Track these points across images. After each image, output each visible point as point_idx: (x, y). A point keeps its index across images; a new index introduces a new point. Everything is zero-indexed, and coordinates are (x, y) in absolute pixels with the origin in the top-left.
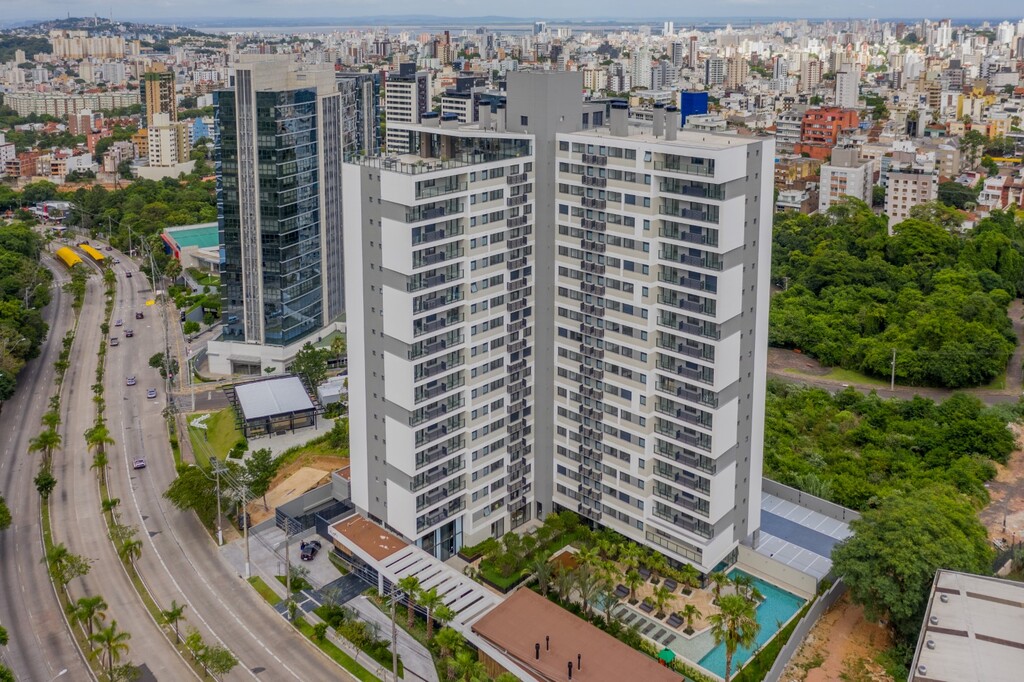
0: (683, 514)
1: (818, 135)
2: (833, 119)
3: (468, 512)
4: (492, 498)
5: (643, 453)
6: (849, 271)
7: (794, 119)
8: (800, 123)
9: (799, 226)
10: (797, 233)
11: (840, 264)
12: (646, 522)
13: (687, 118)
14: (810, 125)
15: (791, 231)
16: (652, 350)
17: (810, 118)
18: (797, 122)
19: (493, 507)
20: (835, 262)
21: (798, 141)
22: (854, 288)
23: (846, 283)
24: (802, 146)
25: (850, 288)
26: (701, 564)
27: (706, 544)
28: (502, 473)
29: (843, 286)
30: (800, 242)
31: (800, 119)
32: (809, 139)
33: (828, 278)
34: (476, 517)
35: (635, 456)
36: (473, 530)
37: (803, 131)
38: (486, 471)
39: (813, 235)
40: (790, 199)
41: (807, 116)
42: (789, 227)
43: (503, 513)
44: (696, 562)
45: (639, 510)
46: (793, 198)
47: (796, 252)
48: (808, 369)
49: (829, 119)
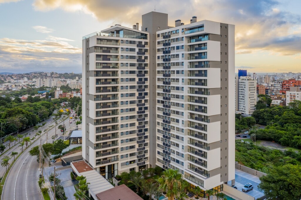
0: (199, 168)
1: (288, 87)
2: (293, 82)
3: (120, 162)
4: (130, 159)
5: (183, 143)
6: (294, 119)
7: (279, 83)
8: (282, 84)
9: (278, 109)
10: (278, 111)
11: (291, 117)
12: (185, 171)
13: (240, 77)
14: (285, 85)
15: (276, 111)
16: (186, 103)
17: (285, 82)
18: (280, 84)
19: (131, 162)
20: (289, 116)
21: (281, 89)
22: (296, 124)
23: (293, 123)
24: (282, 91)
25: (295, 124)
26: (203, 187)
27: (205, 179)
28: (135, 151)
29: (292, 123)
30: (278, 113)
31: (281, 83)
32: (285, 89)
33: (286, 121)
34: (122, 165)
35: (181, 145)
36: (121, 169)
37: (283, 87)
38: (127, 148)
39: (283, 111)
40: (276, 102)
41: (284, 82)
42: (275, 109)
43: (135, 166)
44: (201, 186)
45: (182, 166)
46: (277, 102)
47: (277, 116)
48: (277, 146)
49: (291, 82)
